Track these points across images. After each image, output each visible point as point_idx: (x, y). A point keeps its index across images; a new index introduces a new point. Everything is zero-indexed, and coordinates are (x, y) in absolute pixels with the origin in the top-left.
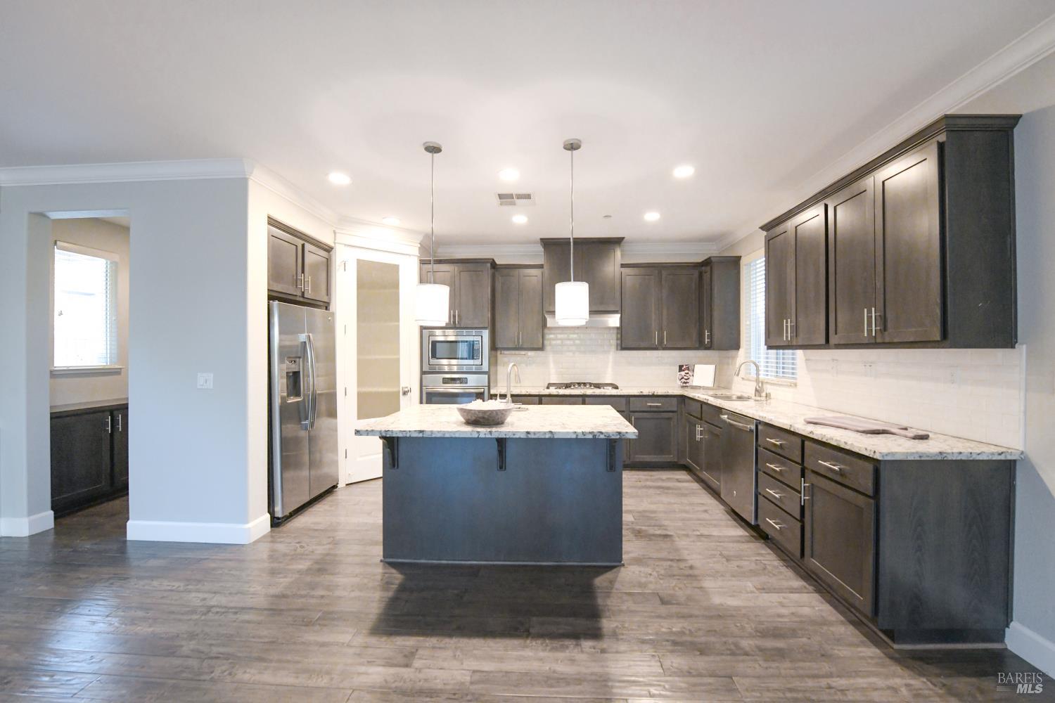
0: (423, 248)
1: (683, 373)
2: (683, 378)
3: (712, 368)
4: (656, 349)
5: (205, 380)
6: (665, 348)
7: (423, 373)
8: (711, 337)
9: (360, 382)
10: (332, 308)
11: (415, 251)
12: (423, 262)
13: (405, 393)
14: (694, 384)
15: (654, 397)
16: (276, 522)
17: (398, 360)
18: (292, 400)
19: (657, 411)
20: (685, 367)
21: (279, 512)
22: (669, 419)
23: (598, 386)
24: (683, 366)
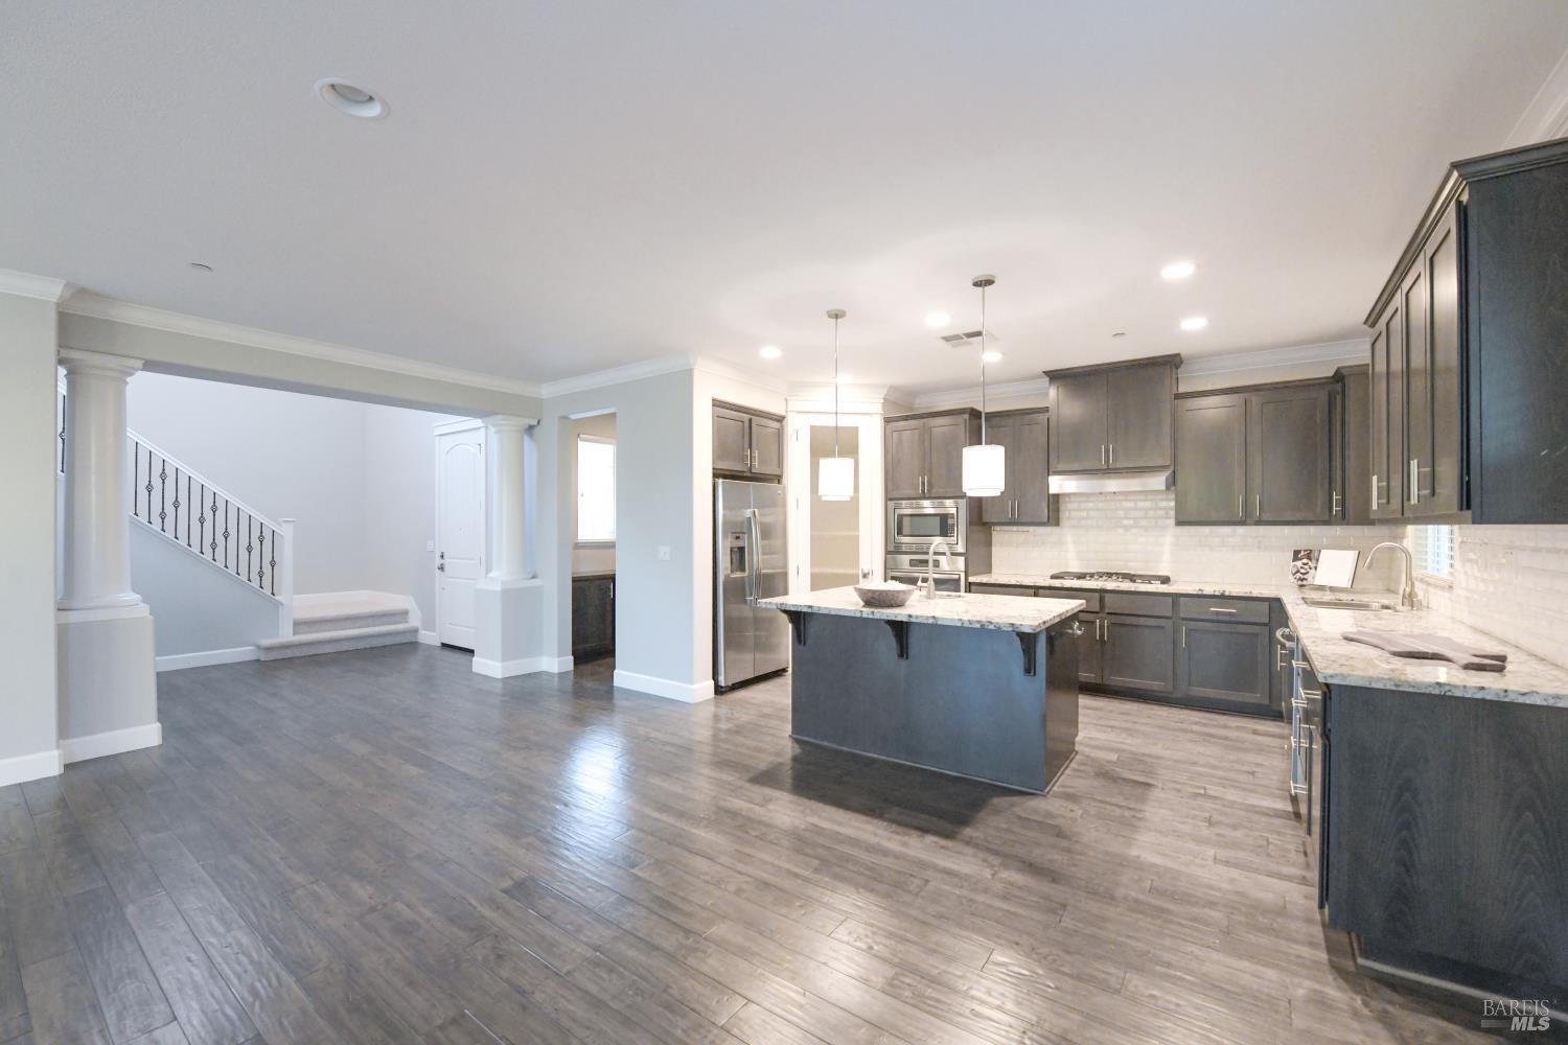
0: (887, 402)
1: (1299, 564)
2: (1298, 572)
3: (1351, 555)
4: (1242, 523)
5: (664, 552)
6: (1259, 523)
7: (887, 552)
8: (1343, 503)
9: (814, 562)
10: (784, 480)
11: (876, 408)
12: (888, 421)
13: (865, 576)
14: (1318, 581)
15: (1223, 598)
16: (719, 690)
17: (857, 538)
18: (738, 575)
19: (1230, 621)
20: (1302, 553)
21: (722, 682)
22: (1256, 635)
23: (1132, 578)
24: (1299, 552)
